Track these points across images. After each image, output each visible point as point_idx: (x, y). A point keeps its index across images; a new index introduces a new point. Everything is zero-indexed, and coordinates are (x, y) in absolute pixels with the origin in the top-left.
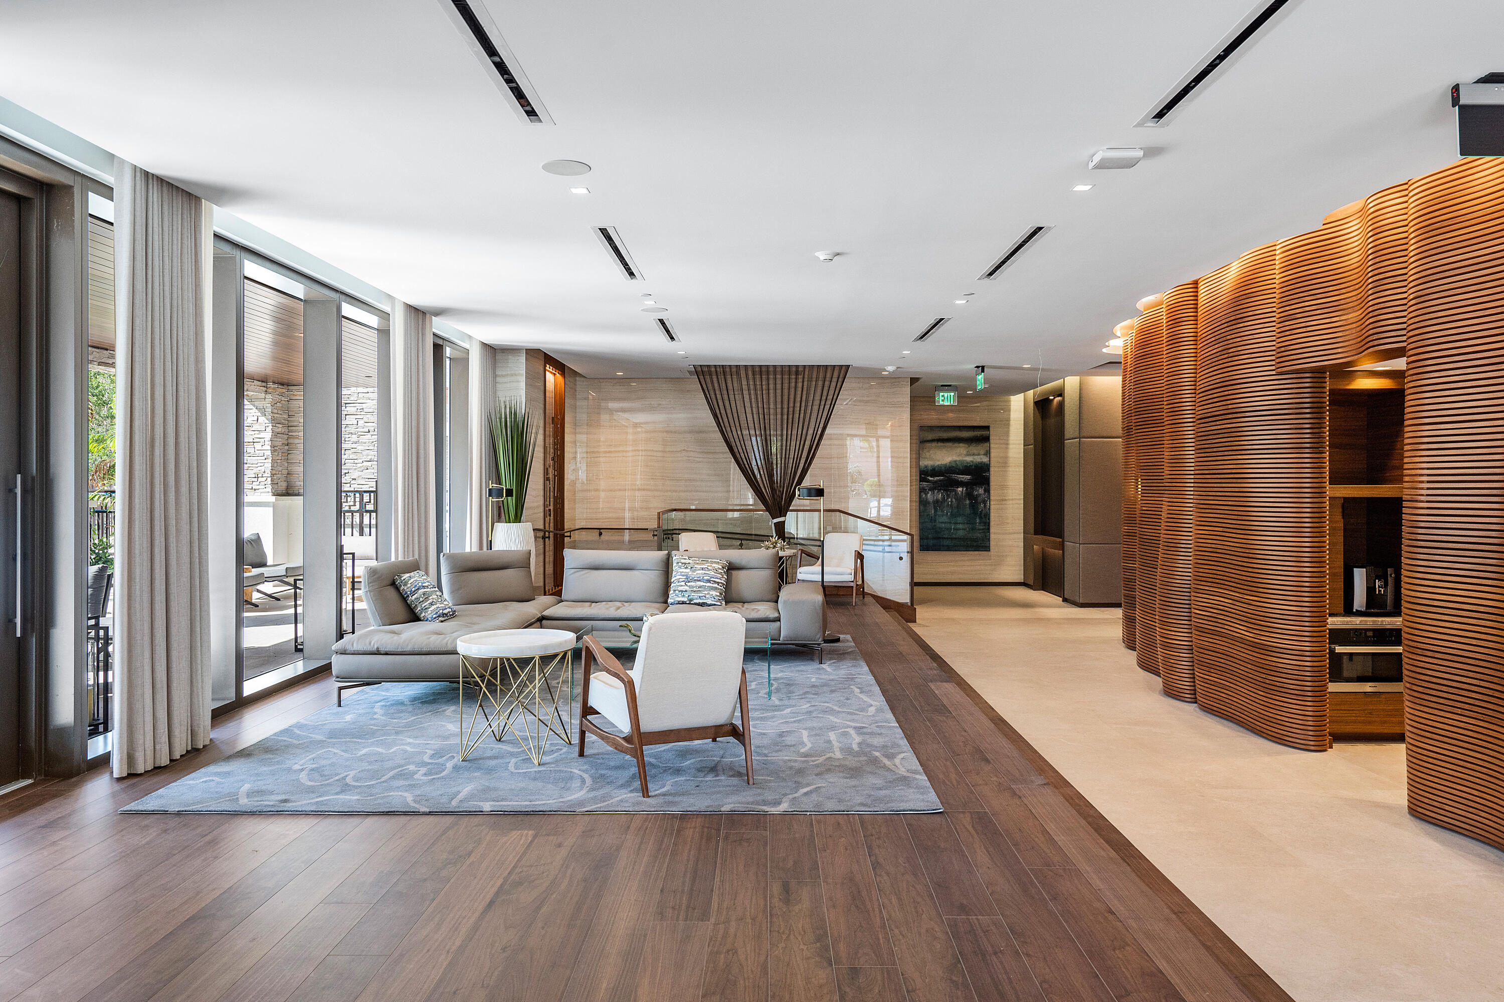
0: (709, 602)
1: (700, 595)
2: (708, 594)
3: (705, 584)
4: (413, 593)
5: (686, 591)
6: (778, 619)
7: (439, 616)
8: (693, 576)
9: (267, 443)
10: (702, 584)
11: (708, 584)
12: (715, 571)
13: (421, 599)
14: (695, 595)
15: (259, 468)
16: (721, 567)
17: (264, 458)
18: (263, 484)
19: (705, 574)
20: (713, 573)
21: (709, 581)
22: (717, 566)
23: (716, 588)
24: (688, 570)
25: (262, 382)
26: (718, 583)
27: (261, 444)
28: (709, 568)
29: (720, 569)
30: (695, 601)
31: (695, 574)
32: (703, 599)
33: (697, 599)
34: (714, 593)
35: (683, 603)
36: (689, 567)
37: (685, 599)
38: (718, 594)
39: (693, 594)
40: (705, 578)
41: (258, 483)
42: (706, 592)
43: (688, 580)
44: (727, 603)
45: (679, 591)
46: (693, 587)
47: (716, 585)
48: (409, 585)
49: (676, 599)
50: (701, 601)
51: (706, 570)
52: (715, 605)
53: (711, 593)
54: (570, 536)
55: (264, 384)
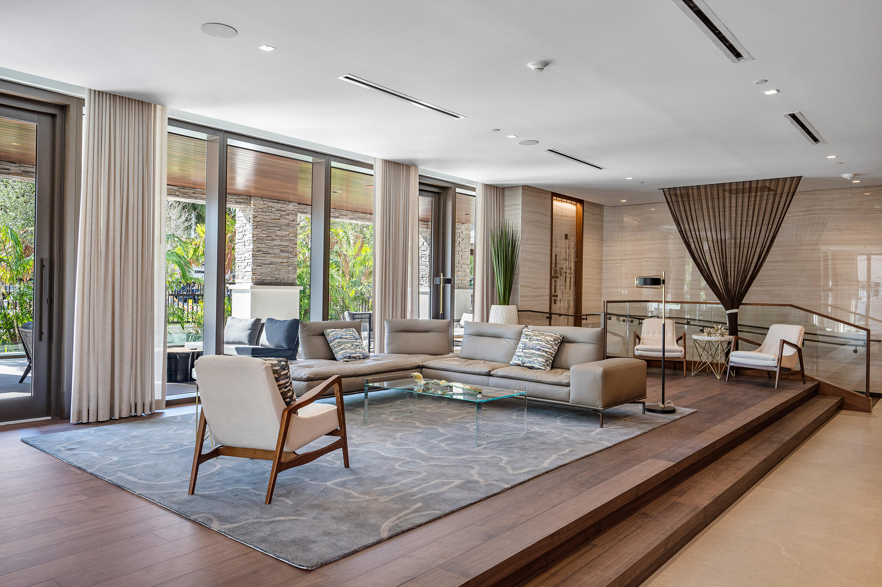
0: (536, 366)
1: (531, 360)
2: (536, 359)
3: (535, 352)
4: (332, 341)
5: (521, 356)
6: (568, 385)
7: (344, 358)
8: (529, 345)
9: (427, 257)
10: (534, 351)
11: (538, 352)
12: (547, 342)
13: (335, 346)
14: (526, 360)
15: (424, 272)
16: (553, 340)
17: (426, 266)
18: (425, 281)
19: (538, 344)
20: (544, 344)
21: (539, 350)
22: (549, 338)
23: (543, 356)
24: (527, 340)
25: (425, 222)
26: (546, 352)
27: (425, 258)
28: (543, 339)
29: (552, 341)
30: (526, 365)
31: (531, 343)
32: (532, 364)
33: (527, 363)
34: (540, 359)
35: (519, 365)
36: (529, 338)
37: (520, 363)
38: (544, 361)
39: (525, 359)
40: (537, 347)
41: (423, 281)
42: (535, 358)
43: (525, 348)
44: (552, 368)
45: (517, 356)
46: (527, 353)
47: (544, 354)
48: (330, 336)
49: (514, 362)
50: (530, 365)
51: (539, 341)
52: (541, 369)
53: (538, 359)
54: (586, 319)
55: (425, 223)
